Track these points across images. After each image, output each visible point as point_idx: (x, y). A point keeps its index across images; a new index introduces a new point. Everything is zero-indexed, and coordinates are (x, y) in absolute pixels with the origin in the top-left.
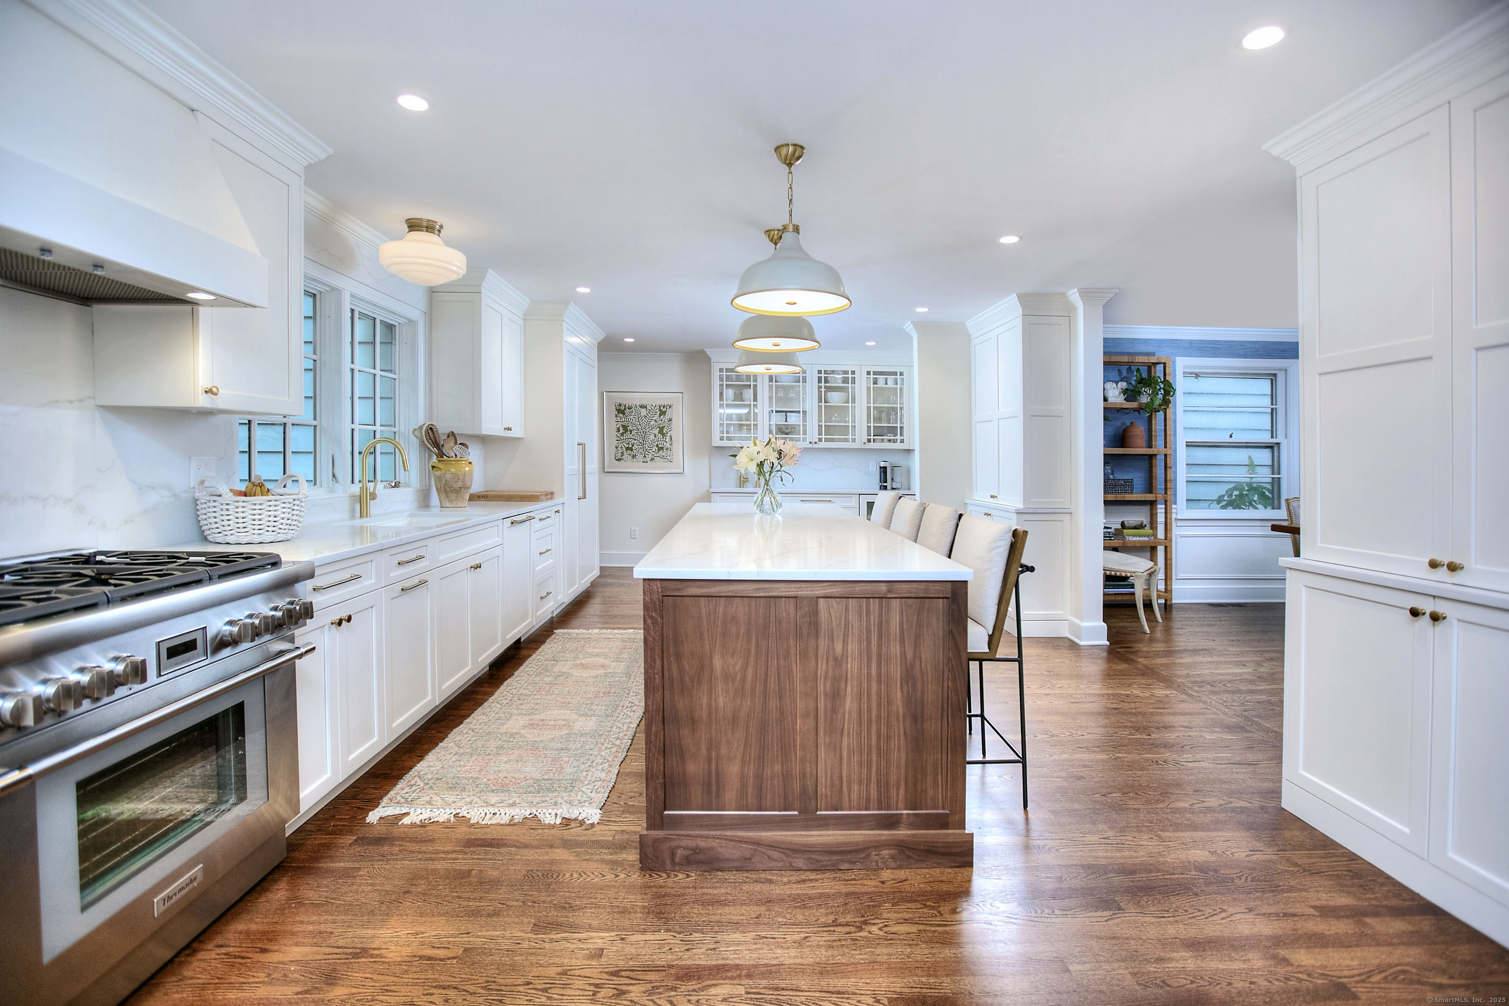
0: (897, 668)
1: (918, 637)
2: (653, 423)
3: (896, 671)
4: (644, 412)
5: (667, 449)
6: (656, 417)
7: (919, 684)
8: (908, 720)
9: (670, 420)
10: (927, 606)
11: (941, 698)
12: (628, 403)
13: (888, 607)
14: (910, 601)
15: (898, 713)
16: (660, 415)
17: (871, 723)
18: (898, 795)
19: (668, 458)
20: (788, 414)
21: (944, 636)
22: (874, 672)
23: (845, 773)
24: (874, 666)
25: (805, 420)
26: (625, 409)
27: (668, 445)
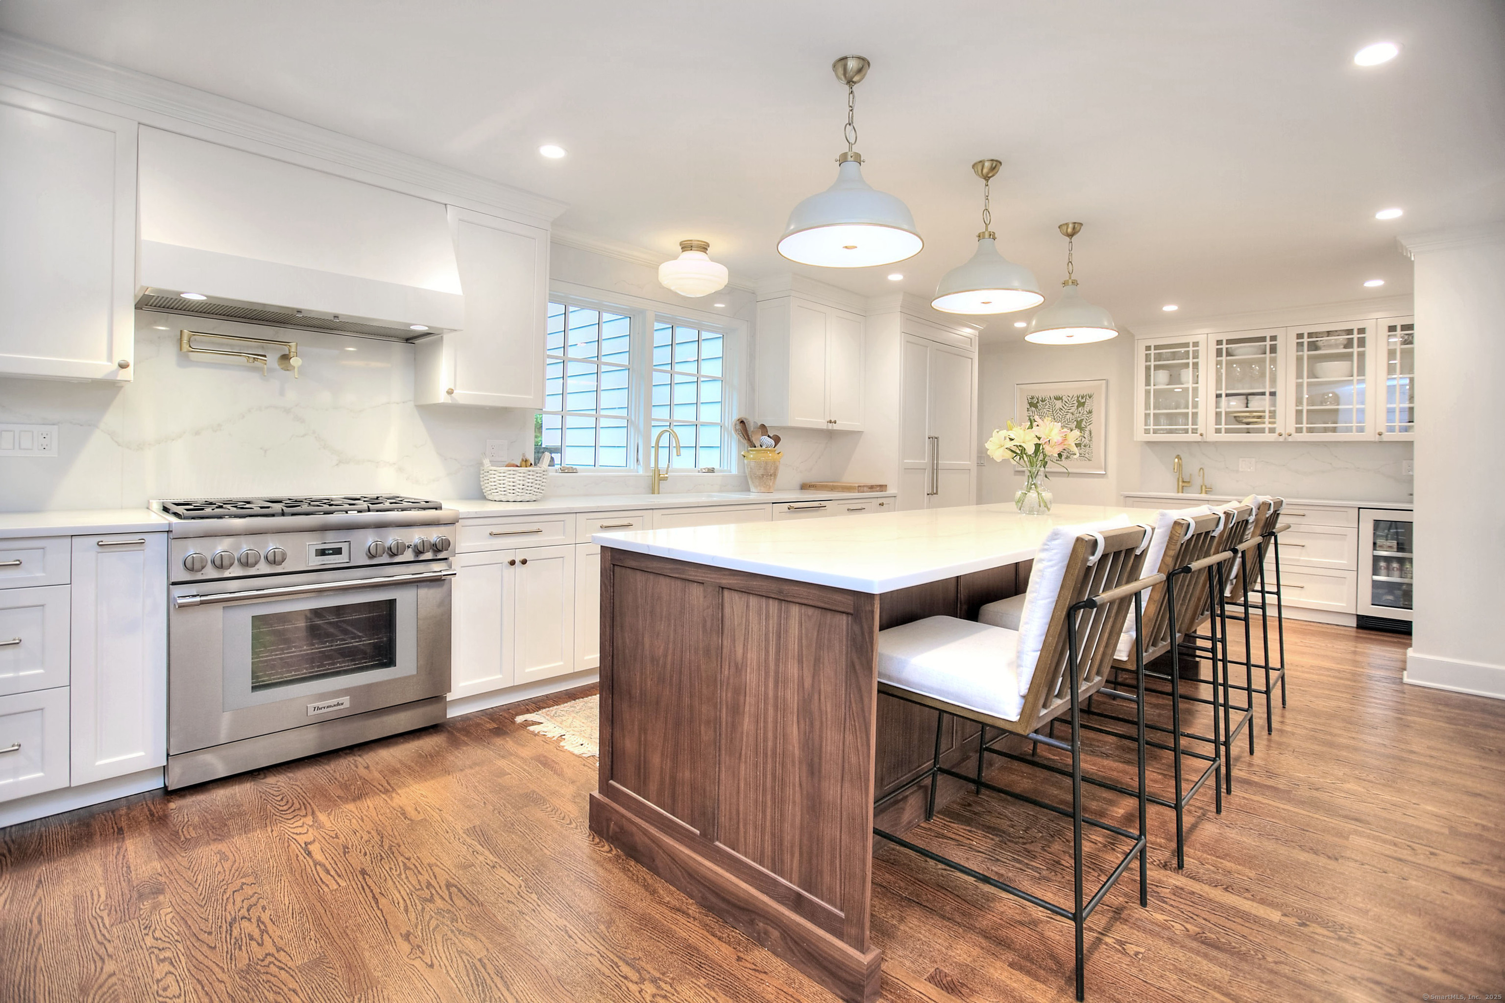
0: (794, 694)
1: (817, 660)
2: (1069, 416)
3: (792, 698)
4: (1059, 404)
5: (1085, 446)
6: (1073, 409)
7: (817, 724)
8: (805, 768)
9: (1090, 412)
10: (828, 622)
11: (841, 752)
12: (1041, 395)
13: (787, 612)
14: (810, 611)
15: (793, 754)
16: (1078, 407)
17: (766, 757)
18: (792, 861)
19: (1087, 455)
20: (1250, 397)
21: (847, 668)
22: (771, 694)
23: (741, 808)
24: (771, 685)
25: (1274, 404)
26: (1038, 402)
27: (1086, 441)
